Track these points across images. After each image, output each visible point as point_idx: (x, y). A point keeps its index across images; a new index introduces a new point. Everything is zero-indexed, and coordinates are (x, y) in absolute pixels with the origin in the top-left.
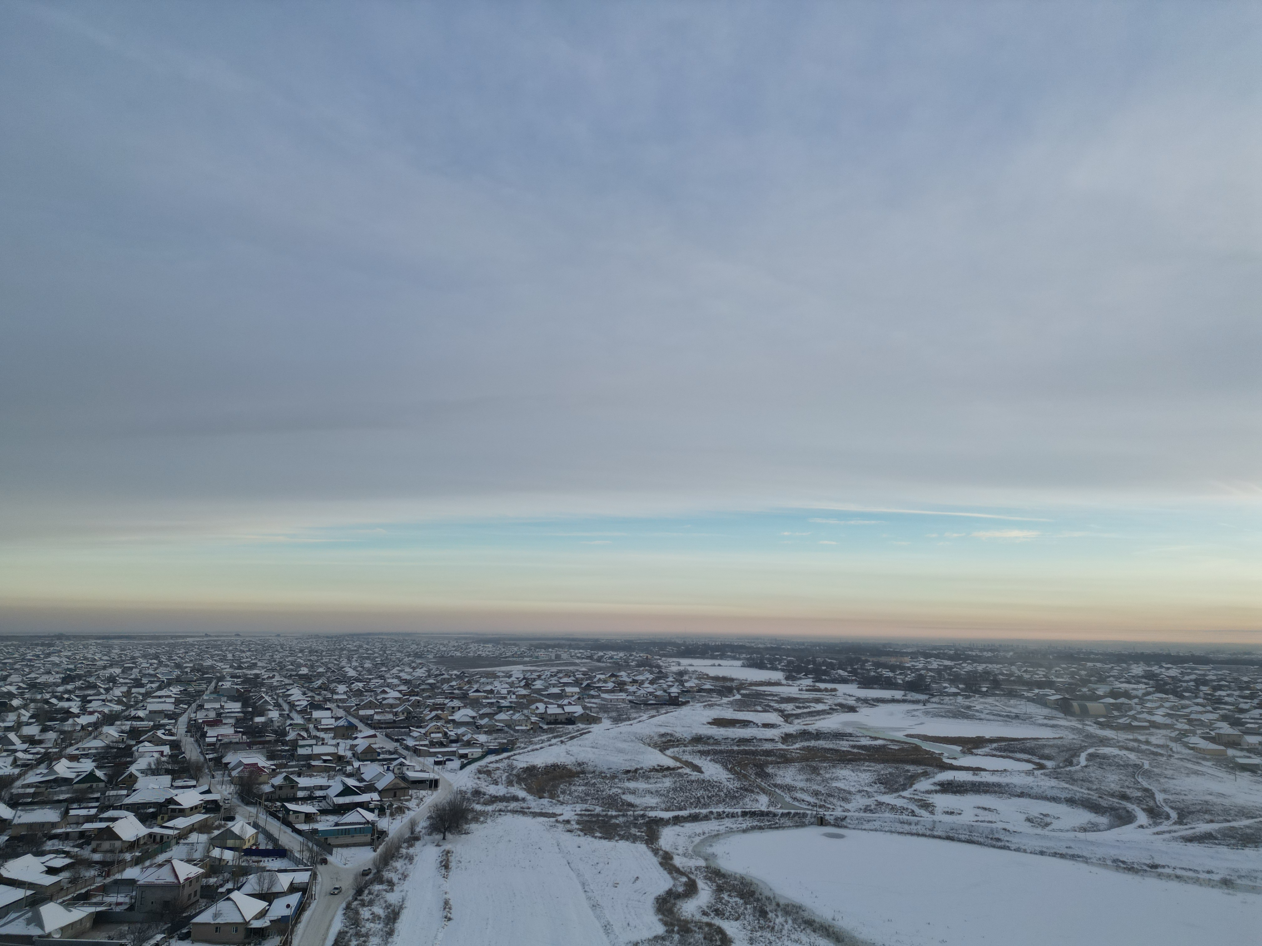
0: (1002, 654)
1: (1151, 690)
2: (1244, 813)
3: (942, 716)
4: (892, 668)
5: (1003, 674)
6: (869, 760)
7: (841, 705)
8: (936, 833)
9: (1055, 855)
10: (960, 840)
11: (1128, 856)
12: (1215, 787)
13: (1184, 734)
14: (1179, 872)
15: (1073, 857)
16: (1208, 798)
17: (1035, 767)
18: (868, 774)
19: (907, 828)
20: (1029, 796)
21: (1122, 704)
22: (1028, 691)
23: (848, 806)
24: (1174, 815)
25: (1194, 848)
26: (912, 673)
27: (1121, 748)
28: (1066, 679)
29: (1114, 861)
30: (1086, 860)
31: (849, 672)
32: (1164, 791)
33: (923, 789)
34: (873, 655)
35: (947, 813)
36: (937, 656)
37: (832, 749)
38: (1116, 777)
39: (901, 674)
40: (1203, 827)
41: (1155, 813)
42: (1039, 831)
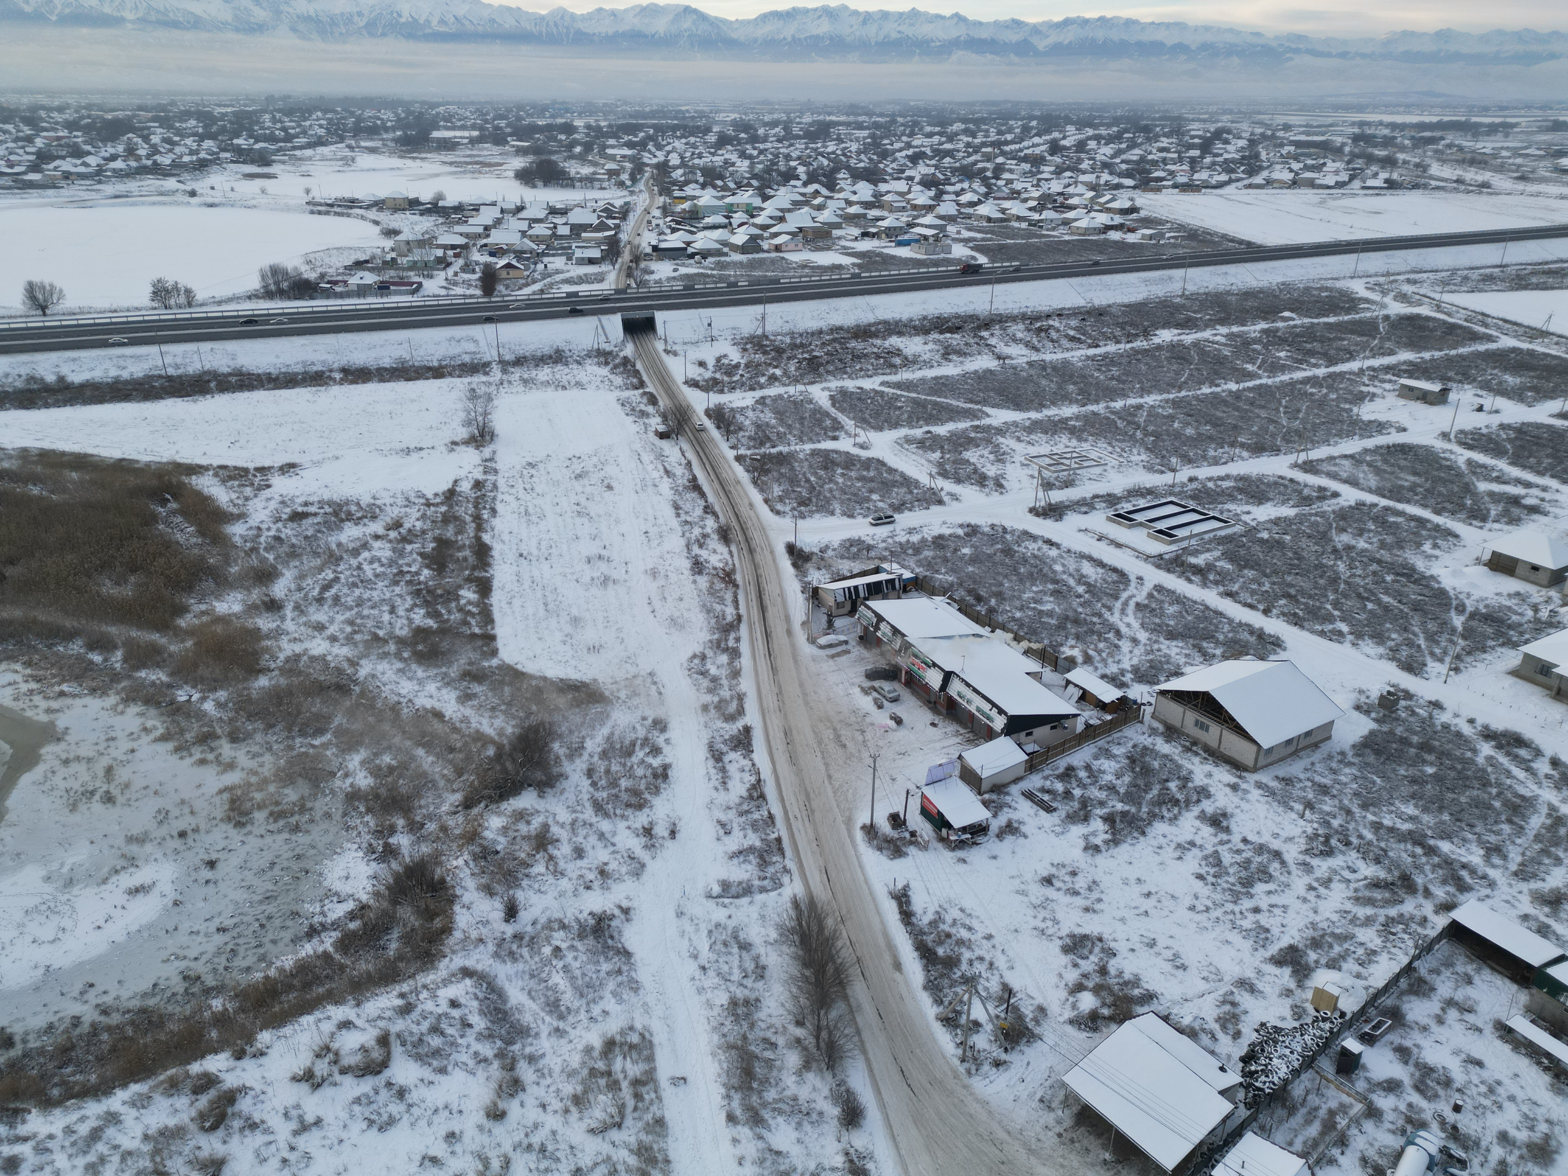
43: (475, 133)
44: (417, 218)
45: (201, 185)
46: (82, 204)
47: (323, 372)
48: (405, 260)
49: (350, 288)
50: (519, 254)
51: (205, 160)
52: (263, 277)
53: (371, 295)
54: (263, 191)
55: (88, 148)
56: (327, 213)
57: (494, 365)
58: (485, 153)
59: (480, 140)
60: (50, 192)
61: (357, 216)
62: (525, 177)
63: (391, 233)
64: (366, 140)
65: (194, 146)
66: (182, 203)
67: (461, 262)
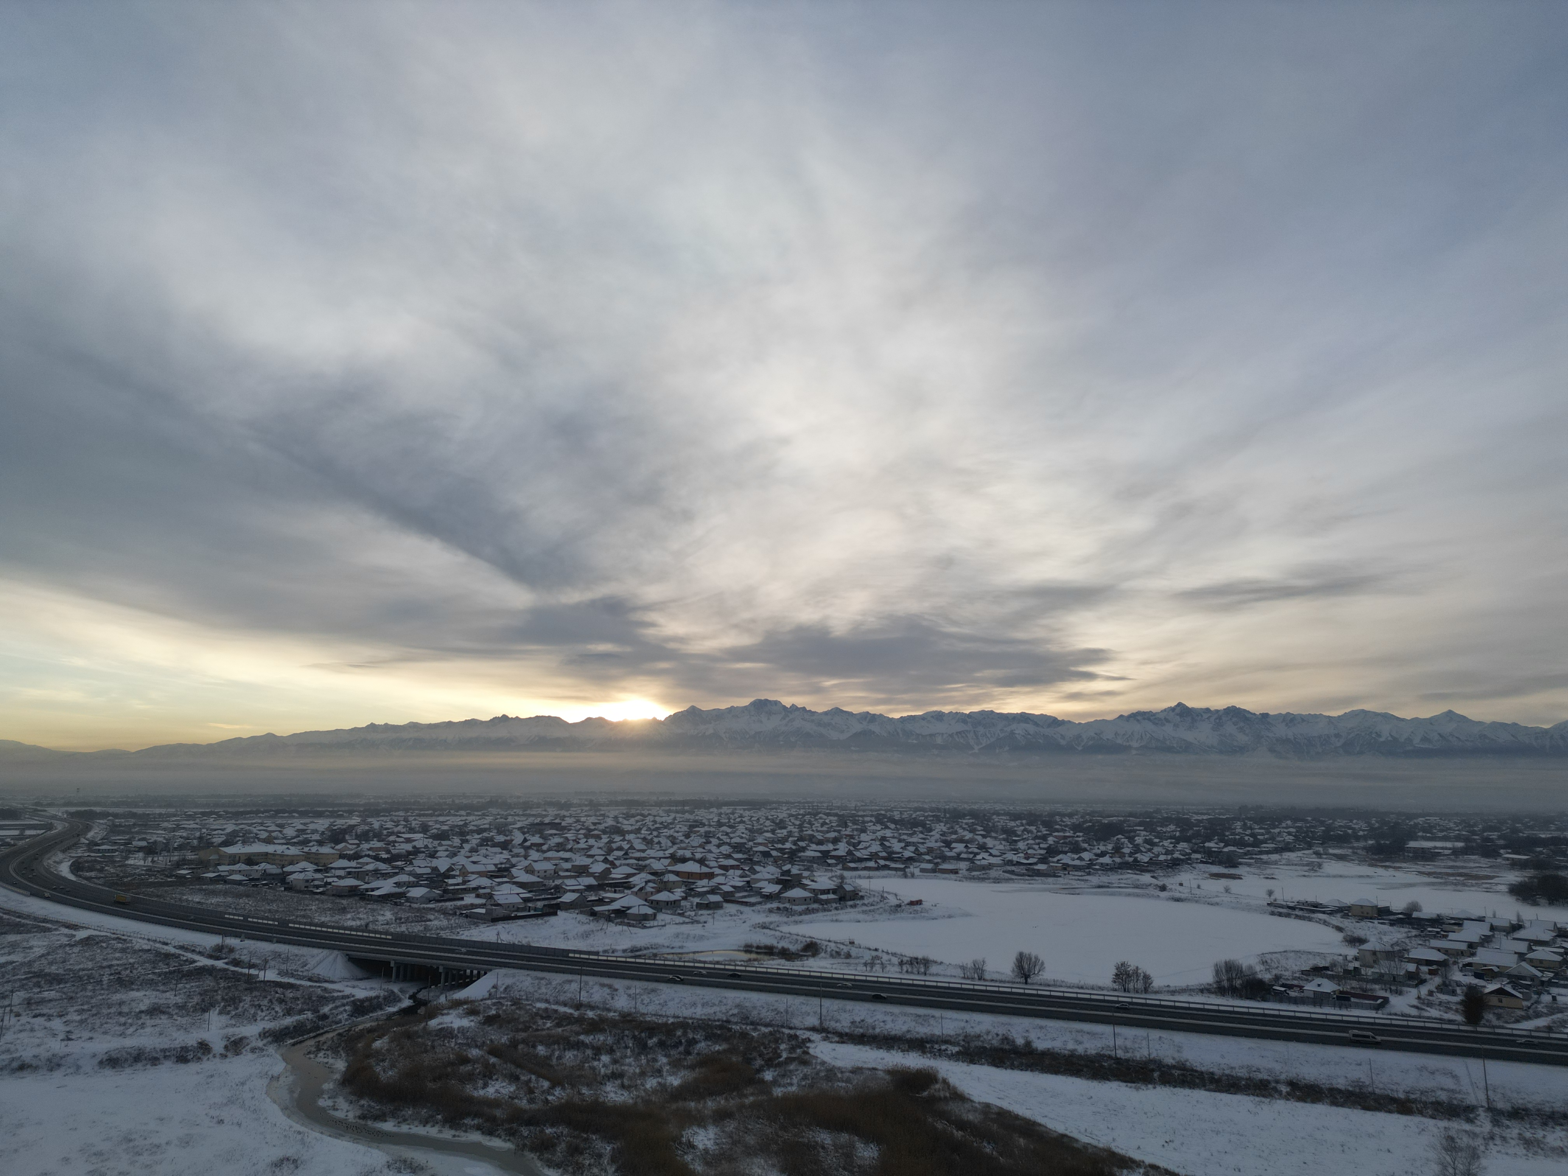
43: (1460, 845)
44: (1386, 928)
45: (1170, 881)
46: (1072, 891)
47: (1268, 1082)
48: (1370, 971)
49: (1306, 994)
50: (1515, 979)
51: (1178, 859)
52: (1217, 972)
53: (1328, 1005)
54: (1227, 890)
55: (1086, 845)
56: (1288, 915)
57: (1481, 1111)
58: (1472, 865)
59: (1465, 851)
60: (1051, 880)
61: (1319, 921)
62: (1522, 892)
63: (1354, 941)
64: (1335, 847)
65: (1171, 848)
66: (1153, 896)
67: (1437, 980)
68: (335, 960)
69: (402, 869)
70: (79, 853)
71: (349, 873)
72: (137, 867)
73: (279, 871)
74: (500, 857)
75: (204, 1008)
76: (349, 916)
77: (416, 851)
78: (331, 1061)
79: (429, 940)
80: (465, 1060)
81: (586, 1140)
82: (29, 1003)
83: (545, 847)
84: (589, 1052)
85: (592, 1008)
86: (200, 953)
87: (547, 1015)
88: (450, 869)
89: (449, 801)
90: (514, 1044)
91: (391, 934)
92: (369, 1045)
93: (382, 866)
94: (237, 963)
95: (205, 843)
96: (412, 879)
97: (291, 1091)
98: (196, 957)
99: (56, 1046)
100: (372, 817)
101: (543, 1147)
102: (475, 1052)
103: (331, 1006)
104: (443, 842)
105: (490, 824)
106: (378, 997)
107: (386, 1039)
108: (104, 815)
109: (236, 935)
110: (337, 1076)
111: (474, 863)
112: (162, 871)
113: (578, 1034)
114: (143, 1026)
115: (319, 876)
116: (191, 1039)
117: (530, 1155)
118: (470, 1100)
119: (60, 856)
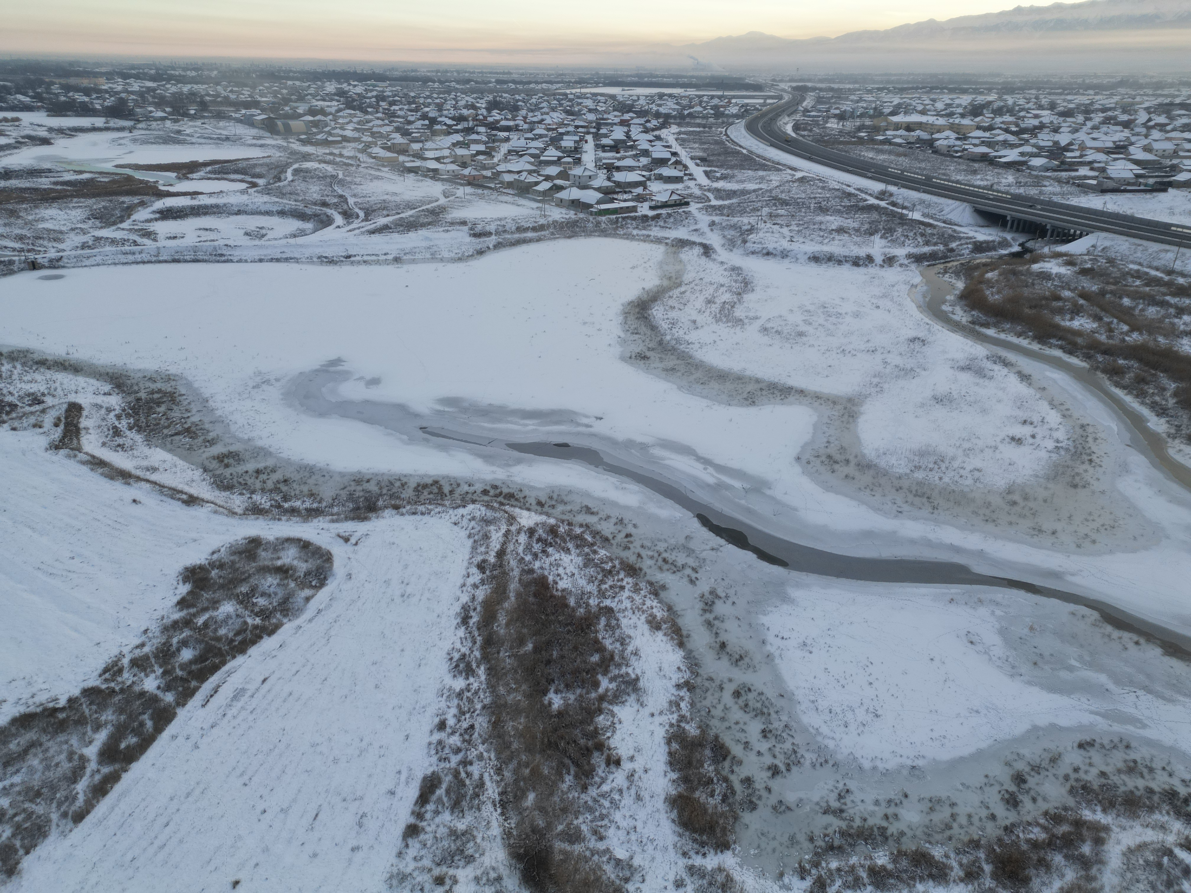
0: (206, 73)
1: (342, 106)
2: (410, 206)
3: (152, 143)
4: (87, 92)
5: (208, 95)
6: (77, 196)
7: (29, 137)
8: (161, 258)
9: (272, 260)
10: (186, 261)
11: (329, 252)
12: (391, 188)
13: (368, 145)
14: (366, 258)
15: (287, 260)
16: (385, 197)
17: (247, 185)
18: (79, 211)
19: (131, 258)
20: (246, 213)
21: (319, 121)
22: (236, 112)
23: (61, 246)
24: (362, 214)
25: (376, 238)
26: (111, 96)
27: (320, 162)
28: (269, 99)
29: (319, 258)
30: (297, 260)
31: (31, 97)
32: (355, 196)
33: (142, 219)
34: (59, 76)
35: (170, 238)
36: (137, 77)
37: (29, 189)
38: (317, 188)
39: (98, 98)
40: (382, 221)
41: (348, 215)
42: (257, 242)
68: (964, 210)
69: (1028, 141)
70: (798, 117)
71: (983, 142)
72: (833, 129)
73: (928, 137)
74: (1119, 135)
75: (871, 233)
76: (979, 177)
77: (1042, 127)
78: (954, 281)
79: (1042, 202)
80: (1058, 298)
81: (1154, 375)
82: (771, 215)
83: (1169, 128)
84: (1172, 311)
85: (1183, 275)
86: (870, 195)
87: (1137, 275)
88: (1071, 144)
89: (1080, 81)
90: (1102, 293)
91: (1011, 194)
92: (983, 275)
93: (1011, 138)
94: (894, 204)
95: (878, 113)
96: (1035, 150)
97: (924, 296)
98: (868, 197)
99: (785, 244)
100: (1008, 94)
101: (1114, 372)
102: (1067, 294)
103: (958, 243)
104: (1068, 119)
105: (1116, 103)
106: (993, 241)
107: (996, 272)
108: (814, 89)
109: (895, 184)
110: (957, 292)
111: (1094, 139)
112: (848, 133)
113: (1165, 294)
114: (833, 239)
115: (959, 143)
116: (862, 252)
117: (1100, 375)
118: (1057, 327)
119: (787, 119)
